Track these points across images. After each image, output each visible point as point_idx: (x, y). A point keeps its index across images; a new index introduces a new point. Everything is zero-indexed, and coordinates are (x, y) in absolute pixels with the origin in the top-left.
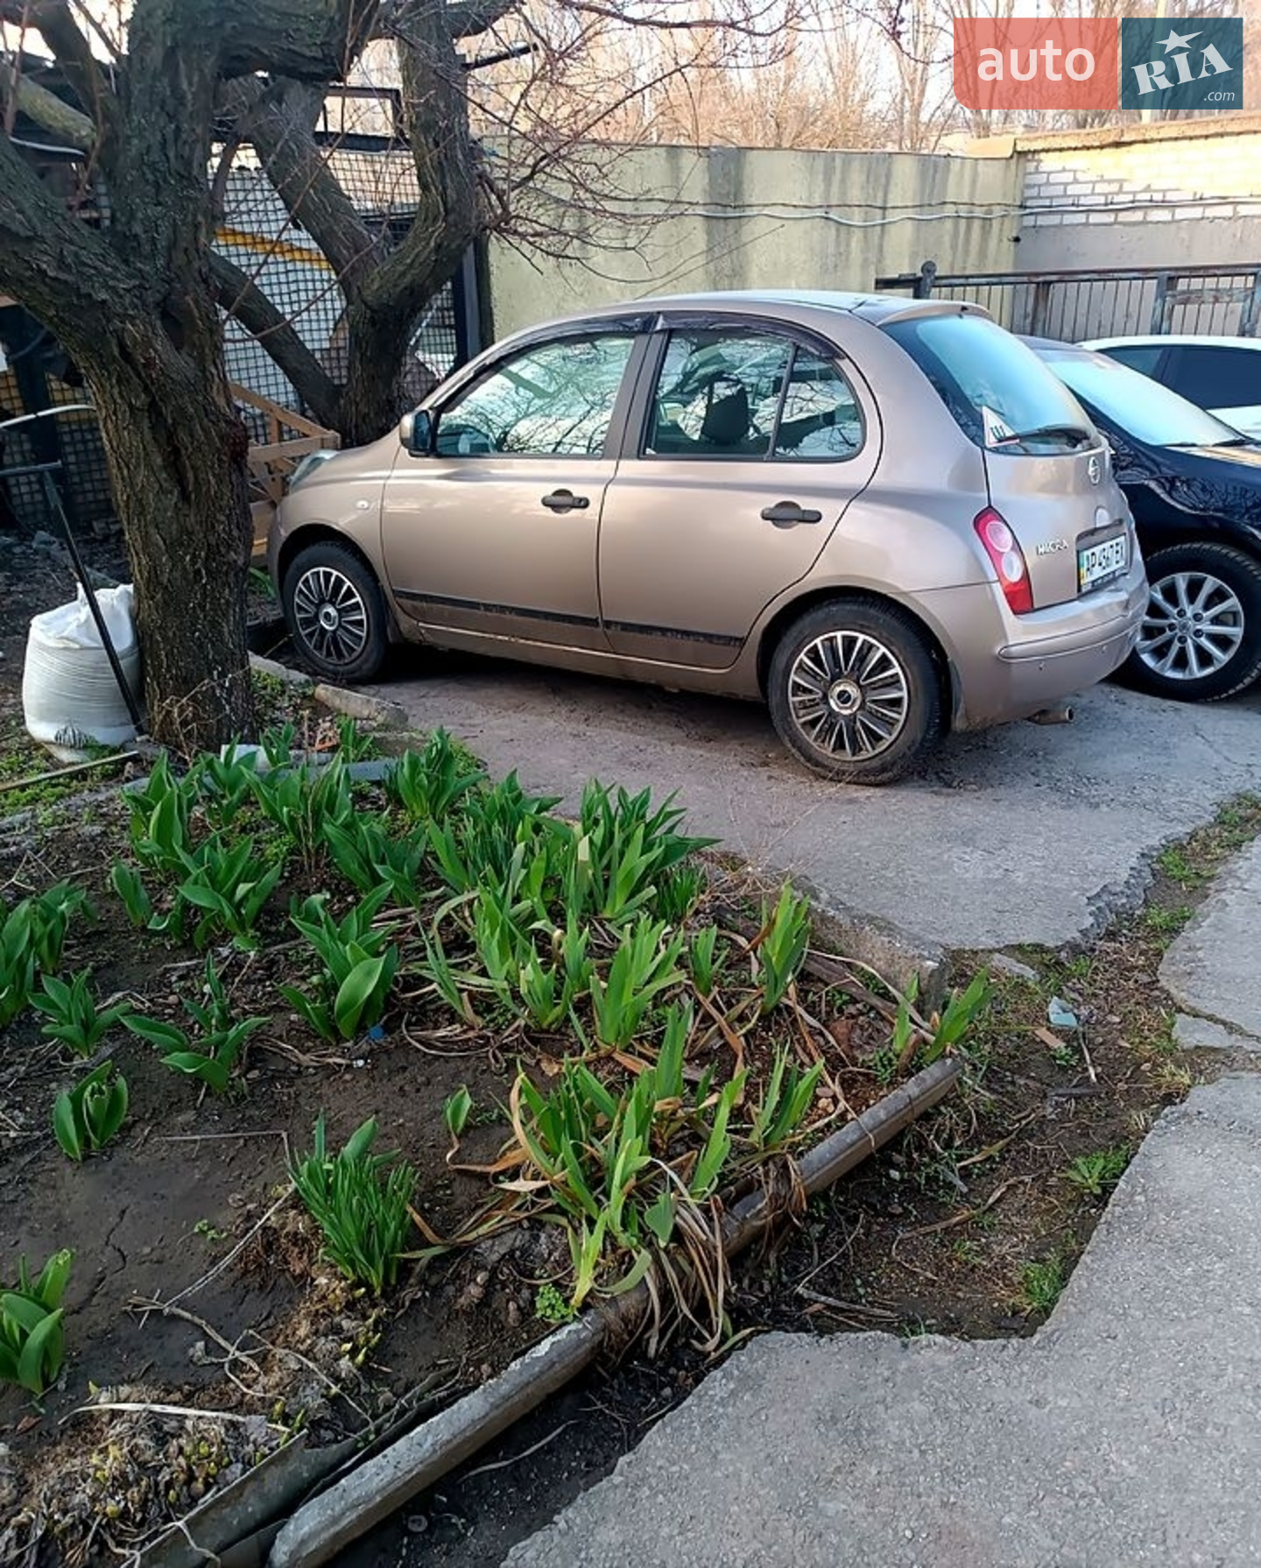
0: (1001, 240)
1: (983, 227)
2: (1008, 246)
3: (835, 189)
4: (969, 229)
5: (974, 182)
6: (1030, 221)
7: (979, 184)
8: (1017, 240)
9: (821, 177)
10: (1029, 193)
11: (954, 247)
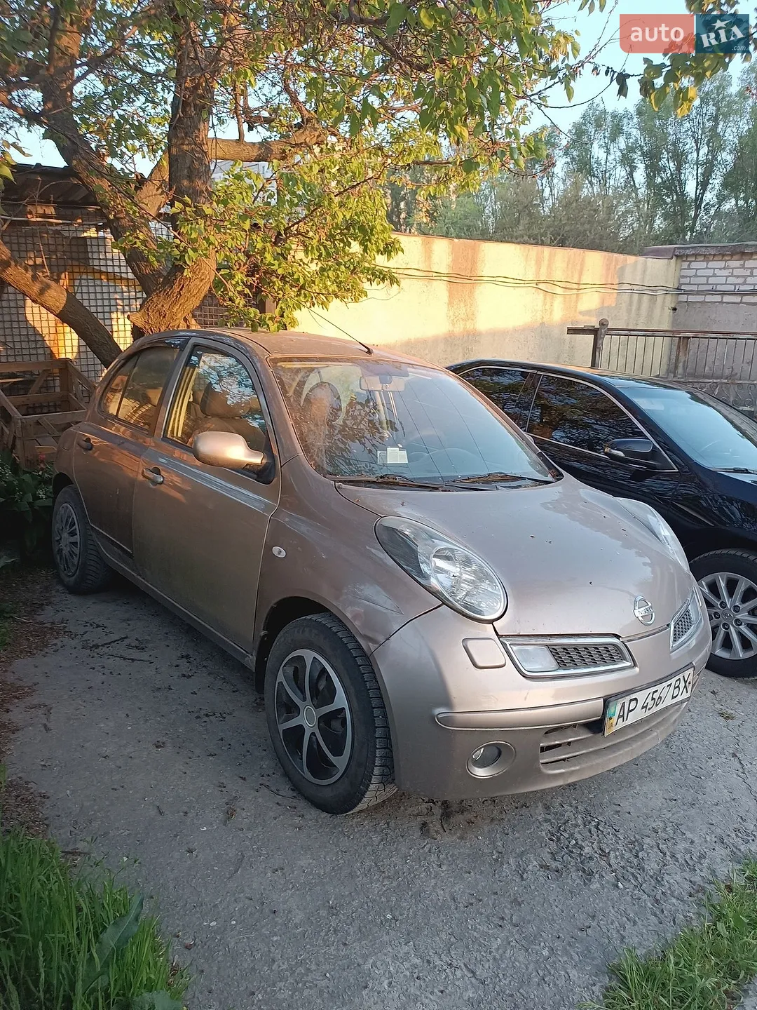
0: (663, 308)
1: (650, 300)
2: (668, 312)
3: (544, 270)
4: (640, 301)
5: (644, 271)
6: (683, 298)
7: (648, 272)
8: (675, 309)
9: (533, 262)
10: (683, 281)
11: (629, 311)
